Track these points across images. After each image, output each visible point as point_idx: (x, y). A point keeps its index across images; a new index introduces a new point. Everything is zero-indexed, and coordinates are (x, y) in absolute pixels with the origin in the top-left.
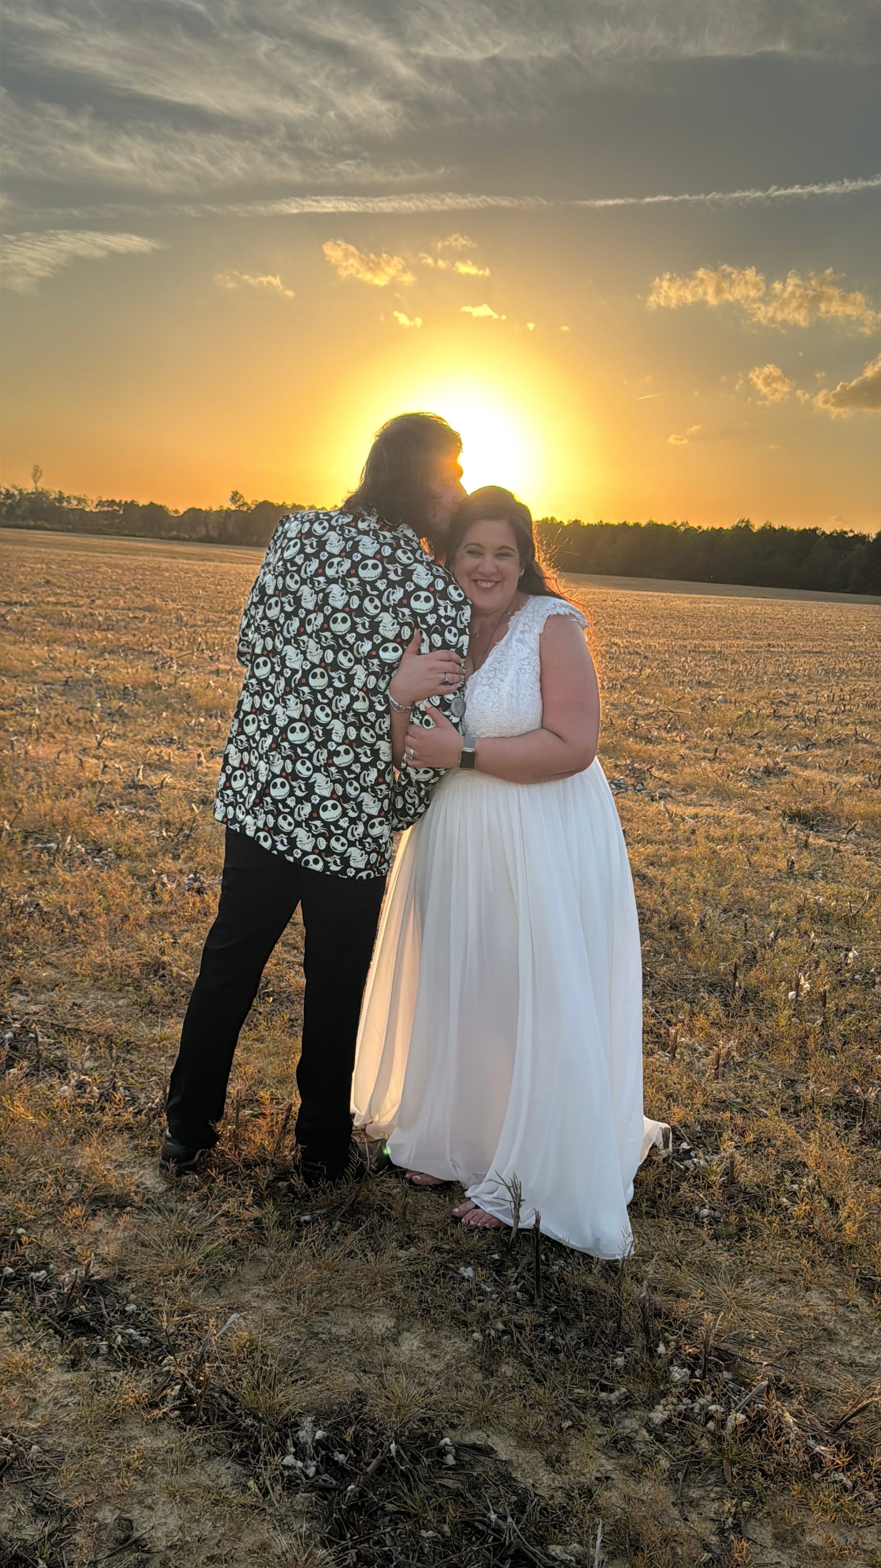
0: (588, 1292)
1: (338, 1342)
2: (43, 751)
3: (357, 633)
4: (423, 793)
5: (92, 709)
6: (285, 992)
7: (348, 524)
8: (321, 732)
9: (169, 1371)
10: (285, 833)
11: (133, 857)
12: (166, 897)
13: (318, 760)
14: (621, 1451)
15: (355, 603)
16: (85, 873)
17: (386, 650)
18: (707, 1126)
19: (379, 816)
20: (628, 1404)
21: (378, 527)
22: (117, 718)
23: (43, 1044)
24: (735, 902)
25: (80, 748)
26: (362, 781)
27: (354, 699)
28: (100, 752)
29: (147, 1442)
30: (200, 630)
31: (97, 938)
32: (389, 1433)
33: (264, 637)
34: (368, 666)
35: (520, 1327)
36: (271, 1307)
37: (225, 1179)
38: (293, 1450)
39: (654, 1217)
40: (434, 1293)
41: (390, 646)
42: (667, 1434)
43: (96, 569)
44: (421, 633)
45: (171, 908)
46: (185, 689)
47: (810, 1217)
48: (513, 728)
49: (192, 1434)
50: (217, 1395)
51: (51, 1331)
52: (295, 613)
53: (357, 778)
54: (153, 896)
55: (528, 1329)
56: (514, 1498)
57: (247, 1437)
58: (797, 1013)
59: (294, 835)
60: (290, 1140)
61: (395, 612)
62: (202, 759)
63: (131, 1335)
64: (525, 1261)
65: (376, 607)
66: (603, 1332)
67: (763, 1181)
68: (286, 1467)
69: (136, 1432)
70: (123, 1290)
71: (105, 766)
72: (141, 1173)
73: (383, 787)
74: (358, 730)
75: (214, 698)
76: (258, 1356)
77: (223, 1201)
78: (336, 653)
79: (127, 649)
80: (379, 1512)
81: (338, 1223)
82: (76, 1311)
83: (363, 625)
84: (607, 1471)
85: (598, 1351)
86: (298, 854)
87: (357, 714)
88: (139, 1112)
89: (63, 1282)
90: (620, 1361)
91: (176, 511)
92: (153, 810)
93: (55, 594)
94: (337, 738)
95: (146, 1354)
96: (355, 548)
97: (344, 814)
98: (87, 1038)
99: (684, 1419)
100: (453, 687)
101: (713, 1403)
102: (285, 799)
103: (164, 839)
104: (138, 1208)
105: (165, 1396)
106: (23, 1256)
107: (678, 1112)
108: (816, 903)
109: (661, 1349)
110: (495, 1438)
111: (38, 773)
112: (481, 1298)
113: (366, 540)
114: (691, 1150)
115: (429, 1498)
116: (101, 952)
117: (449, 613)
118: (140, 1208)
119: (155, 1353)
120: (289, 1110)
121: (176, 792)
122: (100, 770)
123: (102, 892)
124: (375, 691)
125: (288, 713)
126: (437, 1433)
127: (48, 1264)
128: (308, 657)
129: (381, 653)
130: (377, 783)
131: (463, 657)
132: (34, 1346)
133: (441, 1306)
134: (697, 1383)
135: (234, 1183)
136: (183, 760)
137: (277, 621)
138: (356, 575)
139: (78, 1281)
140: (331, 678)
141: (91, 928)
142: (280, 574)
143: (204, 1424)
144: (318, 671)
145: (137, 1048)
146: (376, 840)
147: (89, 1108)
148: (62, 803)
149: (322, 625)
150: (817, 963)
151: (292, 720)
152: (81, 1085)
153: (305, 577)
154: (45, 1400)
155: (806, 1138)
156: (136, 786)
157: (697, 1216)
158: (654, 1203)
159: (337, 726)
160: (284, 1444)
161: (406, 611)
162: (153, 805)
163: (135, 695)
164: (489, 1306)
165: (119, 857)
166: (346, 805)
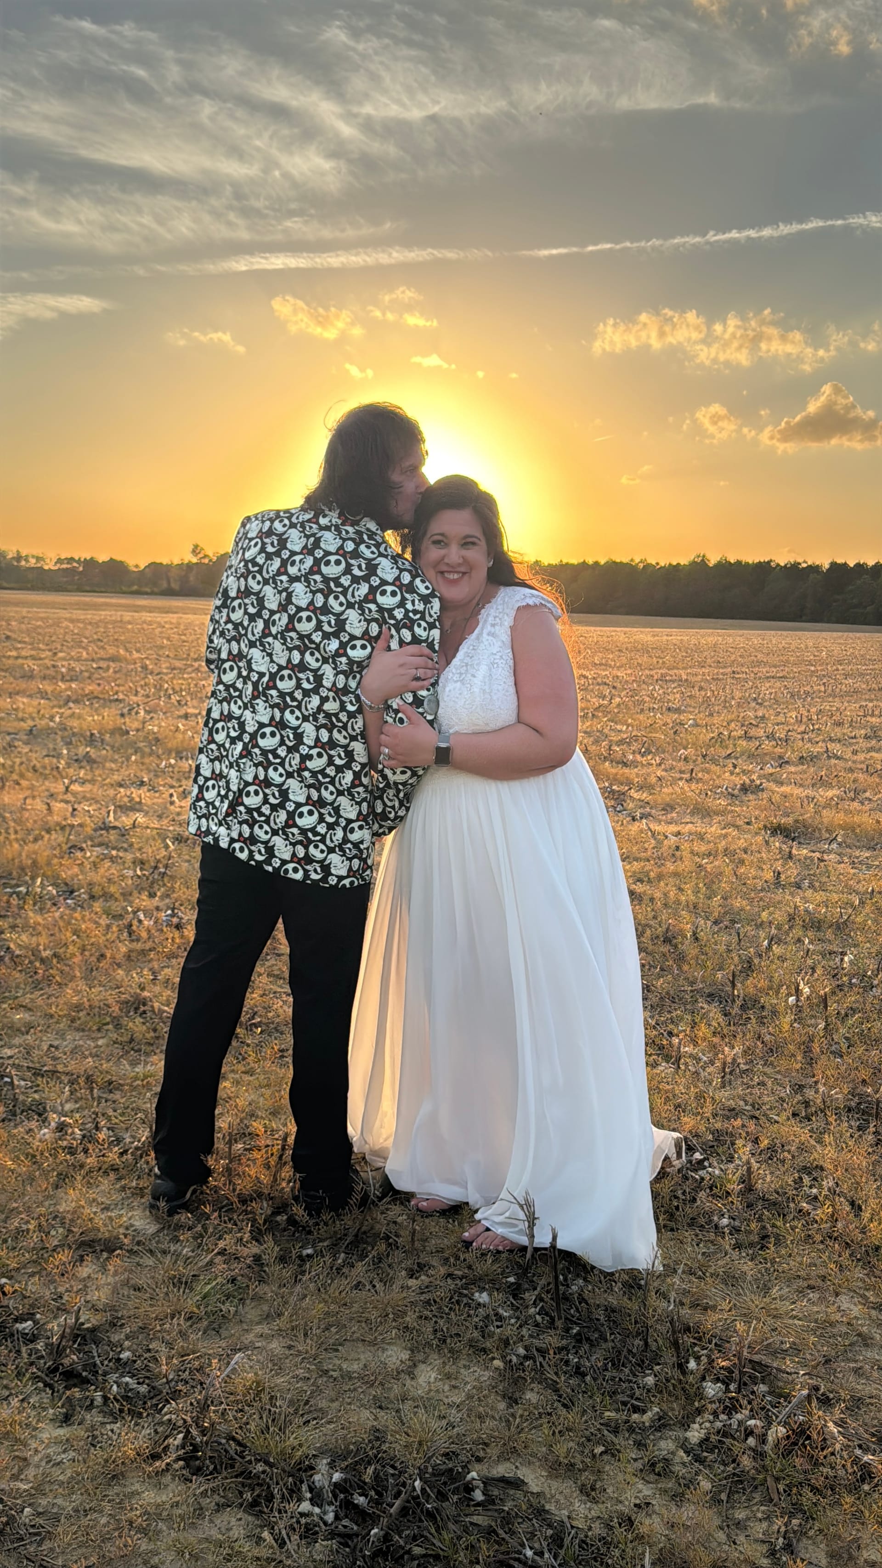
0: (610, 1310)
1: (350, 1378)
2: (9, 798)
3: (323, 631)
4: (401, 795)
5: (59, 756)
6: (273, 1023)
7: (309, 521)
8: (291, 736)
9: (170, 1420)
10: (262, 843)
11: (107, 896)
12: (144, 935)
13: (291, 766)
14: (659, 1475)
15: (319, 600)
16: (57, 914)
17: (354, 647)
18: (718, 1135)
19: (357, 820)
20: (661, 1424)
21: (340, 522)
23: (19, 1087)
24: (726, 913)
25: (47, 793)
26: (337, 785)
27: (324, 700)
28: (69, 797)
29: (150, 1497)
30: (166, 678)
31: (73, 978)
32: (411, 1470)
33: (229, 641)
34: (336, 664)
35: (542, 1352)
36: (275, 1345)
37: (220, 1217)
38: (308, 1495)
39: (672, 1230)
40: (449, 1321)
41: (359, 643)
42: (705, 1454)
43: (57, 624)
44: (390, 629)
45: (150, 944)
46: (154, 733)
47: (834, 1219)
48: (487, 724)
49: (199, 1485)
50: (224, 1441)
51: (41, 1385)
52: (259, 615)
53: (332, 782)
54: (130, 934)
55: (551, 1352)
56: (550, 1532)
57: (258, 1484)
58: (799, 1020)
59: (271, 844)
60: (287, 1172)
61: (361, 608)
62: (175, 798)
63: (127, 1384)
64: (543, 1282)
65: (341, 604)
66: (630, 1351)
67: (782, 1187)
68: (302, 1515)
69: (137, 1487)
70: (115, 1338)
71: (74, 810)
72: (130, 1214)
73: (361, 789)
74: (330, 731)
75: (182, 742)
76: (265, 1397)
77: (220, 1239)
78: (302, 654)
79: (93, 697)
80: (406, 1557)
81: (343, 1255)
82: (66, 1361)
83: (329, 623)
84: (645, 1497)
85: (627, 1371)
86: (276, 863)
87: (328, 715)
88: (125, 1152)
89: (51, 1330)
90: (650, 1380)
91: (137, 566)
92: (126, 850)
93: (17, 649)
94: (309, 741)
95: (145, 1403)
96: (317, 544)
97: (321, 819)
98: (66, 1079)
99: (723, 1436)
100: (426, 683)
101: (752, 1417)
102: (260, 807)
103: (139, 877)
104: (128, 1251)
105: (167, 1447)
106: (8, 1307)
107: (689, 1122)
108: (806, 911)
109: (692, 1364)
110: (524, 1469)
112: (499, 1324)
113: (328, 536)
114: (705, 1159)
115: (459, 1538)
116: (77, 992)
117: (416, 607)
118: (130, 1251)
119: (154, 1401)
120: (285, 1139)
121: (149, 831)
122: (69, 814)
123: (76, 932)
124: (345, 691)
125: (257, 718)
126: (463, 1468)
127: (33, 1314)
128: (275, 659)
129: (349, 651)
130: (353, 785)
131: (434, 651)
132: (23, 1400)
133: (458, 1335)
134: (733, 1398)
135: (230, 1220)
136: (155, 800)
137: (241, 624)
138: (319, 572)
139: (68, 1330)
140: (299, 680)
141: (67, 969)
142: (242, 575)
143: (211, 1473)
144: (286, 673)
145: (119, 1088)
146: (356, 845)
147: (71, 1151)
148: (31, 847)
149: (287, 625)
150: (813, 969)
151: (261, 725)
152: (61, 1128)
153: (267, 576)
154: (36, 1459)
155: (820, 1141)
156: (106, 828)
157: (716, 1227)
158: (671, 1216)
159: (308, 728)
160: (299, 1490)
161: (373, 607)
162: (125, 845)
163: (102, 741)
164: (509, 1331)
165: (92, 897)
166: (322, 811)
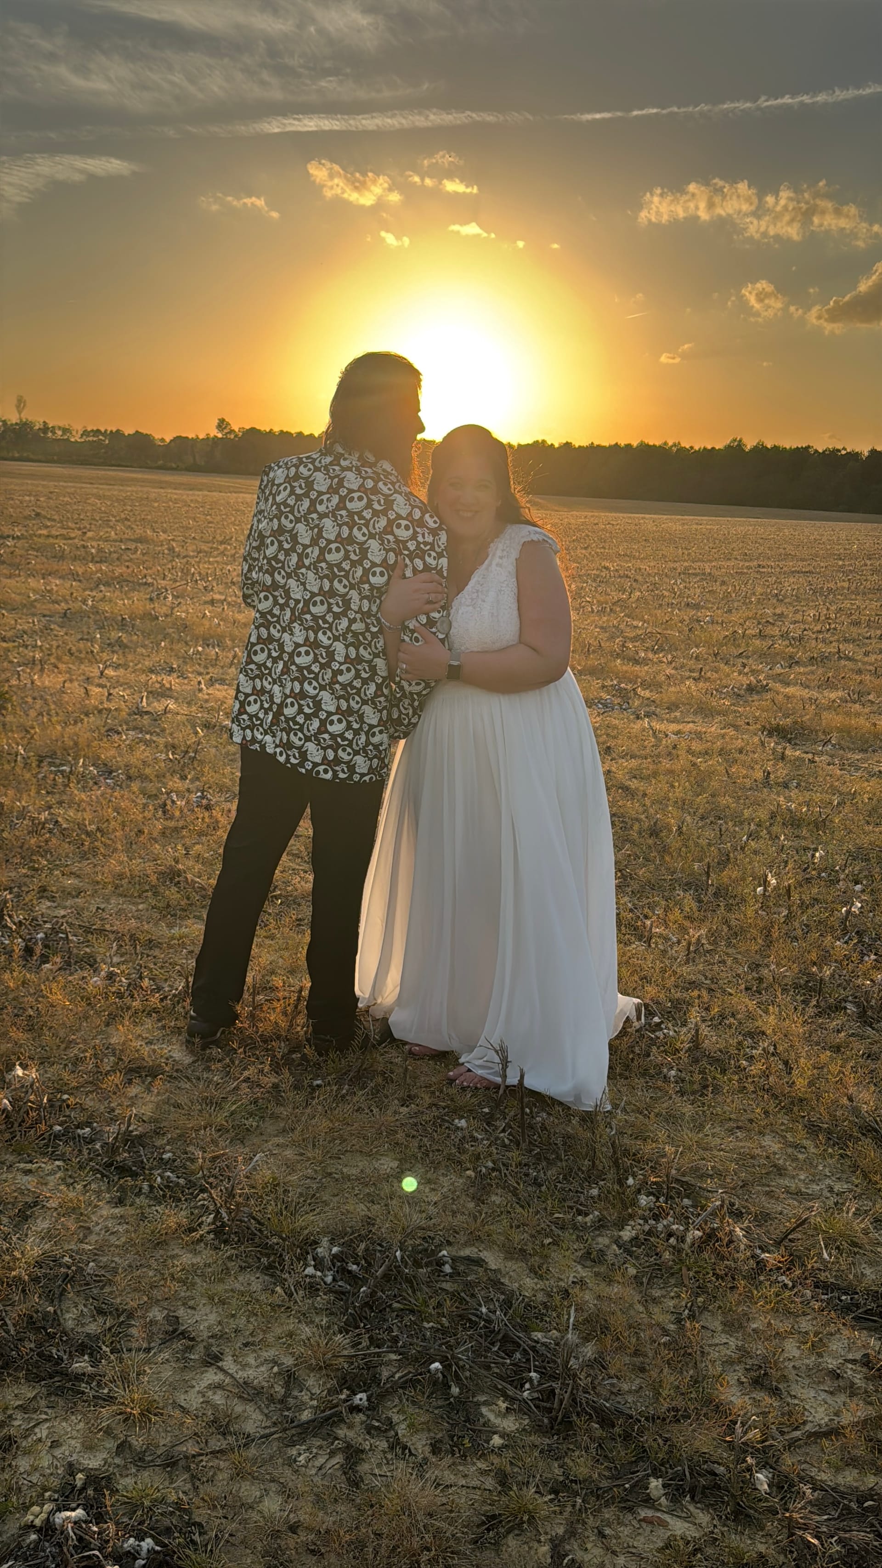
0: (567, 1137)
1: (349, 1180)
2: (49, 681)
3: (350, 560)
4: (416, 704)
5: (92, 640)
6: (291, 896)
8: (324, 654)
9: (203, 1204)
10: (296, 748)
11: (144, 778)
12: (177, 814)
13: (323, 680)
14: (594, 1261)
15: (346, 533)
16: (99, 793)
17: (375, 574)
18: (677, 1003)
19: (378, 726)
20: (601, 1225)
22: (116, 648)
23: (72, 942)
24: (711, 810)
25: (82, 677)
26: (362, 695)
27: (352, 622)
28: (103, 681)
29: (187, 1259)
30: (193, 562)
31: (115, 850)
34: (361, 590)
35: (507, 1165)
36: (289, 1153)
37: (245, 1052)
38: (313, 1263)
39: (627, 1078)
40: (432, 1139)
41: (379, 570)
42: (634, 1249)
43: (84, 500)
44: (404, 559)
45: (181, 823)
46: (183, 619)
47: (767, 1074)
48: (494, 643)
49: (226, 1252)
50: (246, 1219)
51: (99, 1176)
52: (293, 549)
53: (358, 693)
54: (164, 812)
55: (514, 1167)
56: (502, 1297)
57: (273, 1253)
58: (764, 907)
59: (304, 749)
60: (301, 1020)
61: (381, 539)
62: (203, 686)
63: (169, 1177)
64: (512, 1113)
65: (364, 535)
66: (580, 1169)
67: (726, 1047)
68: (307, 1276)
69: (177, 1251)
70: (158, 1143)
71: (110, 694)
72: (169, 1049)
73: (382, 699)
74: (357, 649)
75: (210, 628)
76: (280, 1190)
77: (244, 1069)
78: (332, 581)
79: (122, 581)
80: (387, 1309)
81: (346, 1086)
82: (119, 1158)
83: (355, 552)
84: (582, 1278)
85: (575, 1184)
86: (310, 766)
87: (355, 635)
88: (165, 998)
89: (107, 1135)
90: (595, 1192)
91: (163, 440)
92: (158, 735)
93: (47, 527)
94: (339, 658)
95: (183, 1191)
96: (340, 484)
99: (651, 1236)
100: (438, 606)
101: (675, 1223)
102: (295, 717)
103: (171, 760)
104: (168, 1077)
105: (201, 1223)
106: (70, 1117)
107: (651, 990)
108: (788, 809)
109: (631, 1181)
110: (485, 1252)
111: (46, 702)
113: (350, 476)
114: (662, 1022)
115: (430, 1298)
116: (121, 863)
117: (427, 540)
118: (170, 1077)
119: (191, 1191)
121: (179, 717)
122: (105, 699)
123: (116, 810)
124: (370, 613)
125: (294, 639)
126: (436, 1248)
127: (91, 1123)
128: (308, 587)
129: (371, 578)
130: (375, 695)
131: (443, 578)
132: (85, 1186)
133: (438, 1150)
134: (661, 1208)
135: (253, 1055)
136: (185, 687)
137: (275, 558)
138: (344, 508)
139: (120, 1136)
140: (329, 605)
141: (110, 842)
142: (275, 516)
143: (236, 1244)
144: (318, 599)
145: (159, 946)
146: (377, 747)
147: (120, 995)
148: (70, 729)
149: (318, 557)
150: (786, 863)
151: (298, 645)
152: (111, 976)
153: (298, 516)
154: (97, 1228)
155: (766, 1012)
156: (141, 713)
157: (665, 1077)
158: (627, 1067)
159: (339, 647)
160: (306, 1259)
161: (391, 538)
162: (158, 730)
163: (133, 626)
164: (480, 1149)
165: (129, 778)
166: (350, 719)
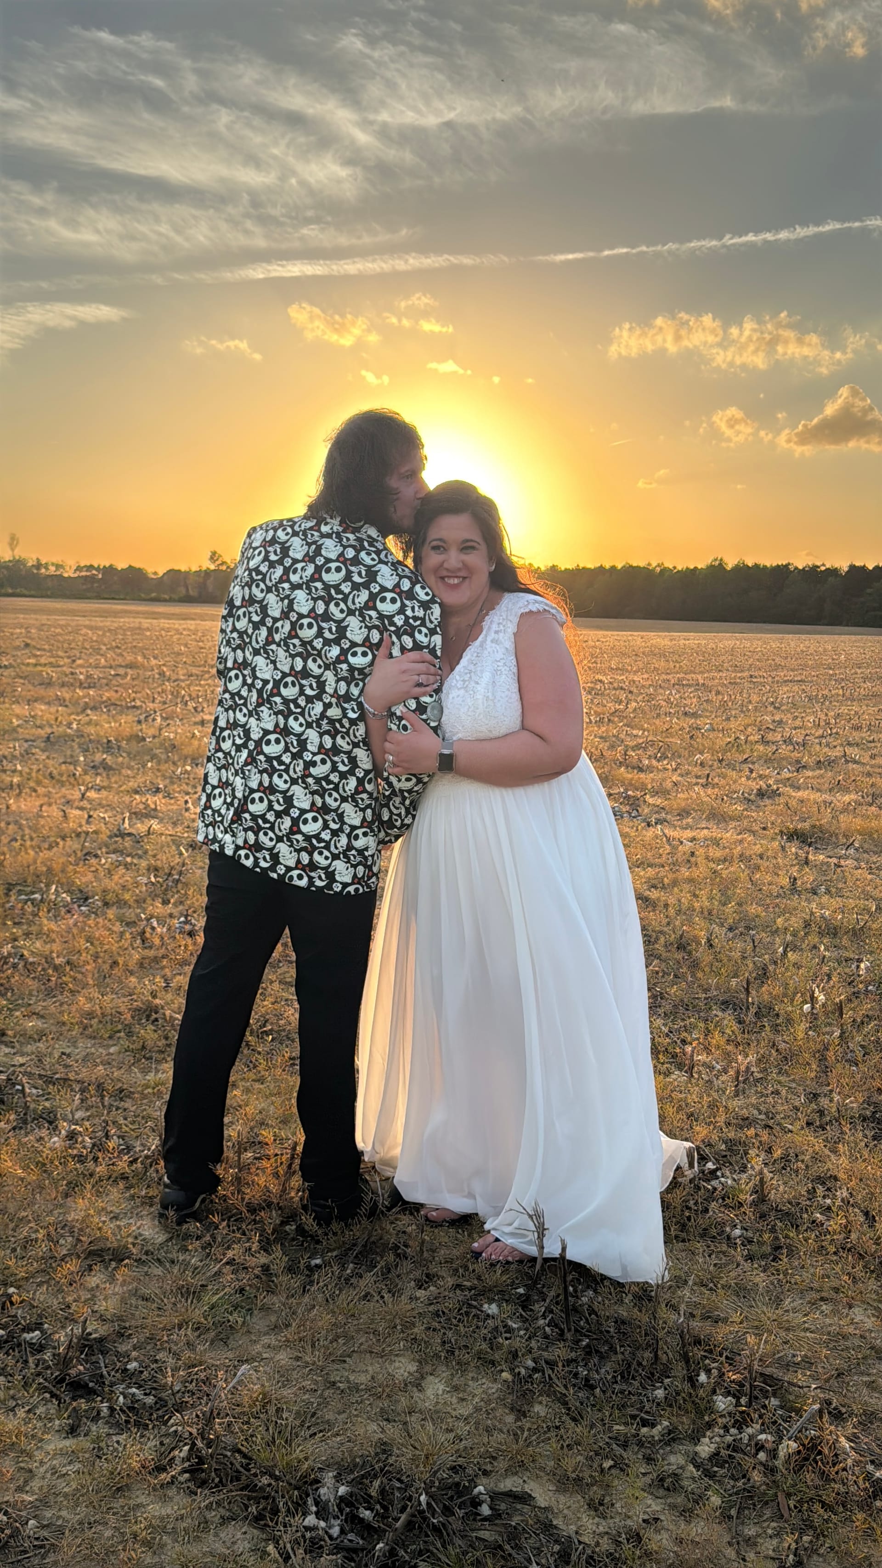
0: (620, 1322)
1: (358, 1390)
2: (26, 805)
3: (324, 638)
4: (407, 802)
5: (75, 763)
6: (284, 1030)
7: (311, 529)
8: (295, 743)
9: (176, 1431)
10: (267, 850)
11: (121, 903)
12: (157, 941)
13: (295, 772)
14: (668, 1489)
15: (321, 608)
16: (71, 922)
17: (354, 654)
18: (731, 1144)
19: (362, 827)
20: (671, 1438)
21: (341, 529)
22: (101, 771)
23: (30, 1095)
24: (740, 920)
25: (63, 800)
26: (341, 791)
28: (85, 803)
29: (155, 1509)
30: (183, 684)
31: (85, 986)
32: (417, 1484)
33: (234, 650)
34: (337, 671)
35: (551, 1364)
36: (283, 1358)
37: (228, 1226)
38: (314, 1509)
39: (683, 1241)
40: (457, 1332)
41: (359, 650)
42: (716, 1469)
43: (76, 631)
44: (390, 636)
45: (163, 951)
46: (170, 740)
47: (847, 1230)
48: (491, 730)
49: (203, 1498)
50: (229, 1454)
51: (47, 1395)
52: (262, 622)
53: (336, 789)
54: (143, 941)
55: (560, 1364)
56: (557, 1548)
57: (264, 1498)
58: (813, 1027)
59: (275, 851)
60: (296, 1181)
61: (362, 615)
62: (189, 805)
63: (133, 1395)
64: (552, 1293)
65: (342, 611)
66: (640, 1364)
67: (795, 1197)
68: (307, 1528)
69: (142, 1499)
70: (124, 1347)
71: (90, 817)
72: (138, 1224)
73: (365, 796)
74: (334, 738)
75: (199, 749)
76: (272, 1410)
77: (228, 1248)
78: (305, 661)
79: (110, 704)
81: (351, 1265)
82: (73, 1372)
83: (330, 630)
84: (654, 1513)
85: (636, 1384)
86: (281, 870)
87: (331, 722)
88: (135, 1160)
89: (58, 1341)
90: (660, 1393)
91: (155, 573)
92: (140, 857)
93: (36, 656)
94: (312, 747)
95: (151, 1414)
96: (318, 552)
97: (326, 826)
98: (77, 1087)
99: (734, 1450)
100: (428, 689)
101: (763, 1431)
102: (265, 814)
103: (153, 884)
104: (136, 1261)
105: (173, 1458)
106: (15, 1316)
107: (701, 1131)
108: (822, 917)
109: (703, 1378)
110: (532, 1483)
111: (21, 827)
112: (508, 1335)
113: (329, 543)
114: (717, 1169)
115: (465, 1553)
116: (90, 1000)
117: (417, 614)
118: (138, 1261)
119: (160, 1413)
121: (163, 838)
122: (84, 822)
123: (89, 940)
124: (348, 698)
125: (262, 725)
126: (469, 1481)
127: (41, 1324)
128: (279, 666)
129: (350, 658)
130: (357, 792)
131: (436, 657)
132: (29, 1411)
133: (466, 1347)
134: (743, 1412)
135: (238, 1229)
136: (170, 807)
137: (246, 632)
138: (320, 580)
139: (75, 1340)
140: (302, 686)
141: (79, 976)
142: (247, 584)
143: (217, 1486)
144: (289, 679)
145: (130, 1095)
146: (361, 852)
147: (81, 1159)
148: (45, 854)
149: (290, 632)
150: (829, 977)
151: (266, 732)
152: (72, 1136)
153: (270, 584)
154: (42, 1470)
155: (834, 1151)
156: (122, 835)
157: (729, 1237)
158: (683, 1227)
159: (312, 736)
160: (305, 1503)
161: (373, 614)
162: (140, 852)
163: (119, 748)
164: (518, 1343)
165: (106, 904)
166: (326, 817)
